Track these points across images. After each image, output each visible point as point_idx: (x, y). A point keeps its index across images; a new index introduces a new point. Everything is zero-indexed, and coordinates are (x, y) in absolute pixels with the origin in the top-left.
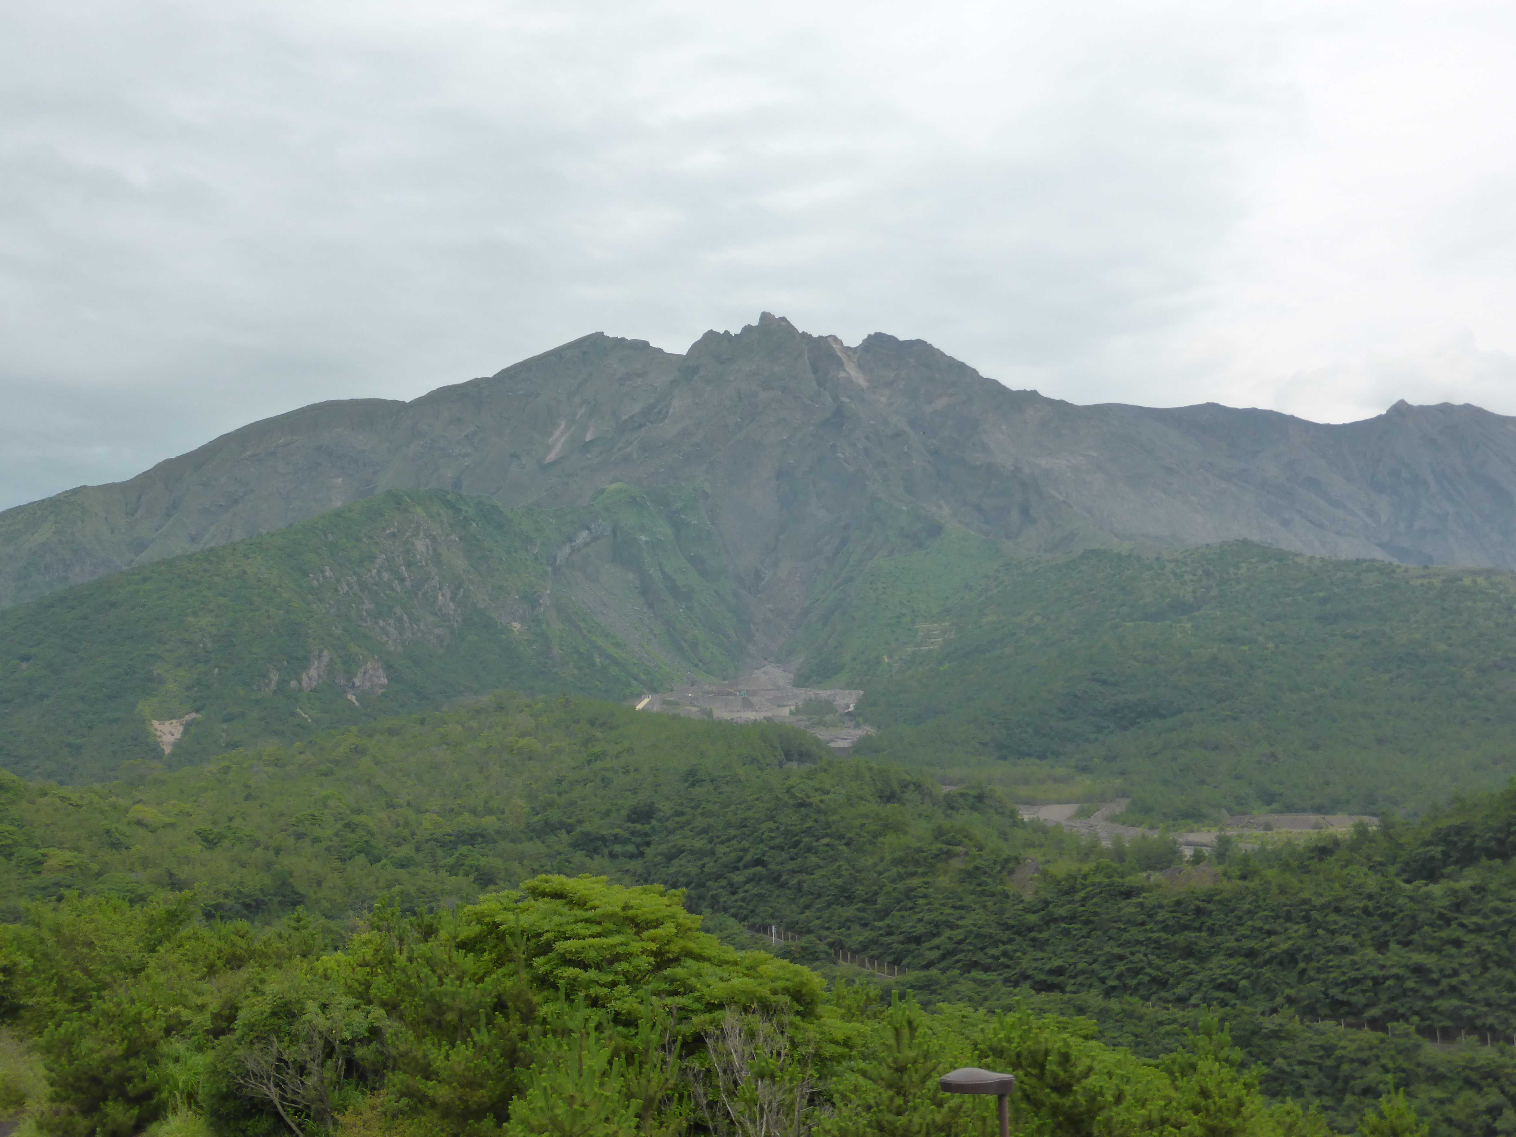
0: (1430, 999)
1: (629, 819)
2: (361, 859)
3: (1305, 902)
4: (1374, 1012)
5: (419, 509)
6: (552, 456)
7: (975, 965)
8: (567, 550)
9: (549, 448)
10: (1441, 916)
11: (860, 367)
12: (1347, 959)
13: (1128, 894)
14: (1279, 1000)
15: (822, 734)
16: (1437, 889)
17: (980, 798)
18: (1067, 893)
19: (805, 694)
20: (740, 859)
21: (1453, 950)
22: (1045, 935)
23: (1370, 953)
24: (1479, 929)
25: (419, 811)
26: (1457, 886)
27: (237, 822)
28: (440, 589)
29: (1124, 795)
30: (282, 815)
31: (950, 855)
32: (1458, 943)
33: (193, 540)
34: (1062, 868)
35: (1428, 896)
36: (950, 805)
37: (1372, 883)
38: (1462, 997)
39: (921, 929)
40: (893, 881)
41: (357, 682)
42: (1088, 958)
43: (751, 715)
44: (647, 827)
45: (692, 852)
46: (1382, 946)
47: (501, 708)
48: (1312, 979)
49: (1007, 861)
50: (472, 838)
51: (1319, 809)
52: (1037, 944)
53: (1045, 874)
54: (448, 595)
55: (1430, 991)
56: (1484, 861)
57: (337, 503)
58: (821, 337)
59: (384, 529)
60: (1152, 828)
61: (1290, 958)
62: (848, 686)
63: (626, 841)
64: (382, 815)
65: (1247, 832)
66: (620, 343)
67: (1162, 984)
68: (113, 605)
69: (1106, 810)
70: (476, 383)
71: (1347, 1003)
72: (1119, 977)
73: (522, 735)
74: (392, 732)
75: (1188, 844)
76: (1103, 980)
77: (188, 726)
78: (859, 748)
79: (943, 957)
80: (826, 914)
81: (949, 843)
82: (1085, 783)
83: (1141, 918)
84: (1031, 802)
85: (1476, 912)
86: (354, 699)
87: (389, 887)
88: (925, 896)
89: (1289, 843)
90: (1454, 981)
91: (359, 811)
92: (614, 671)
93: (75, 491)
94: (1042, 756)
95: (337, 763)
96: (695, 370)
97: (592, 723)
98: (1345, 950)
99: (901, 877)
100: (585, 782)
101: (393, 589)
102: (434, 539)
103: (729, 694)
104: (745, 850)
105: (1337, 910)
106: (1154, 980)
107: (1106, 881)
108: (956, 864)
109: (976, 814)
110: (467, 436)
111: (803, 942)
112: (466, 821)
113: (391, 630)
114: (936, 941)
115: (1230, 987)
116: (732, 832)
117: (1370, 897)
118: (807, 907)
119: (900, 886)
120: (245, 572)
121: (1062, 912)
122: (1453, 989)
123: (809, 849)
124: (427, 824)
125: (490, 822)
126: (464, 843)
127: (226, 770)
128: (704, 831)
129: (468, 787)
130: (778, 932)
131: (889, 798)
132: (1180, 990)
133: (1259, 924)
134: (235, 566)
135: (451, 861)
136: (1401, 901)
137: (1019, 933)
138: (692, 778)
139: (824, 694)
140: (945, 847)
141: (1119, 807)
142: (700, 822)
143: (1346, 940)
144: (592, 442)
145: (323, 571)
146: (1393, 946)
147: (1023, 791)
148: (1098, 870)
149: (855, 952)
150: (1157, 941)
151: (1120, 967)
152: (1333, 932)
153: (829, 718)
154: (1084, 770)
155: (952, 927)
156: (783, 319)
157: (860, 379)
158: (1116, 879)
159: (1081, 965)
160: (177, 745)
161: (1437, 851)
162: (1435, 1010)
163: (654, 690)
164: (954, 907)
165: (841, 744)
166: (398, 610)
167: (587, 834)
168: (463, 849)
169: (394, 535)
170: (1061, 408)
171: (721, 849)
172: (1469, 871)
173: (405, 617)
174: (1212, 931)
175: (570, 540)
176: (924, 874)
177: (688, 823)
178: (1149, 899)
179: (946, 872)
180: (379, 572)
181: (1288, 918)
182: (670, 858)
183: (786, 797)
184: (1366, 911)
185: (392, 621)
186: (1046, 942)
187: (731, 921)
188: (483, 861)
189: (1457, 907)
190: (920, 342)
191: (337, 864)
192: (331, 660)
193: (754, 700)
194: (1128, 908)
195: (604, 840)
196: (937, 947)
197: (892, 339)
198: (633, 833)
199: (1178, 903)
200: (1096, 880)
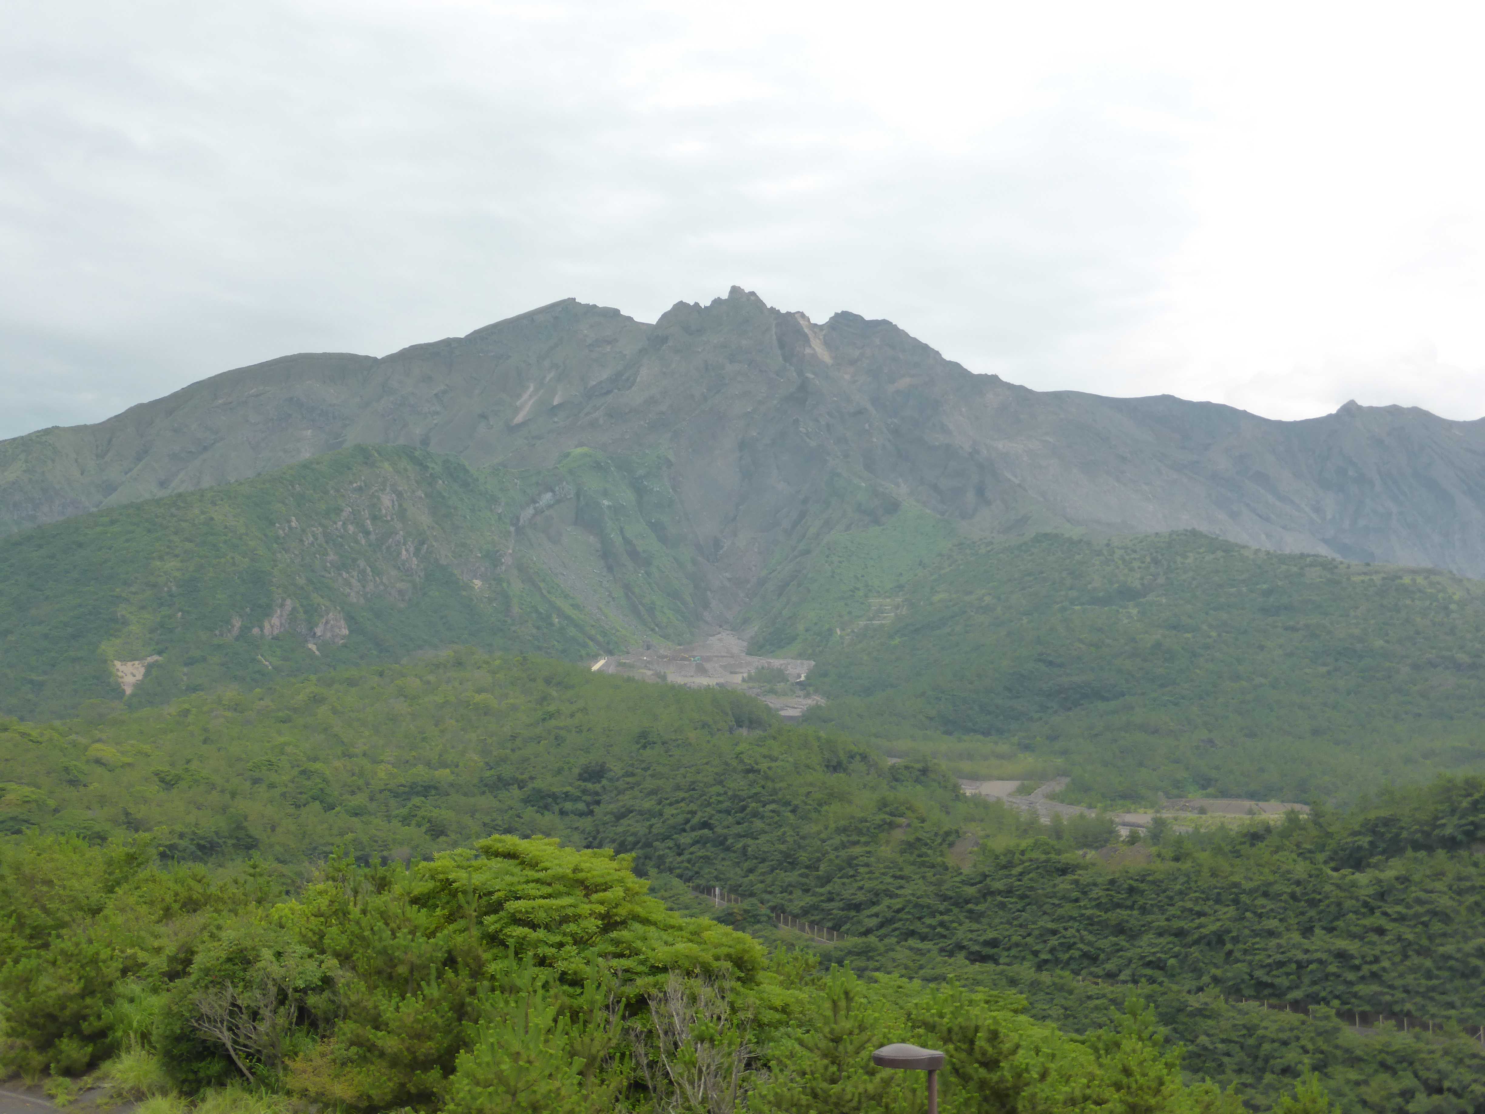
0: (1351, 983)
1: (581, 778)
2: (317, 805)
3: (1236, 885)
4: (1296, 994)
5: (386, 465)
6: (519, 419)
7: (912, 933)
8: (530, 511)
9: (517, 410)
10: (1366, 904)
11: (827, 344)
12: (1273, 942)
13: (1064, 871)
14: (1206, 979)
15: (773, 702)
16: (1362, 878)
17: (924, 771)
18: (1005, 867)
19: (758, 662)
20: (688, 821)
21: (1375, 938)
22: (981, 907)
23: (1296, 937)
24: (1401, 919)
25: (375, 761)
26: (1382, 876)
27: (194, 765)
28: (404, 544)
29: (1064, 773)
30: (239, 759)
31: (892, 825)
32: (1380, 931)
33: (162, 484)
34: (1001, 843)
35: (1354, 884)
36: (895, 776)
37: (1301, 869)
38: (1382, 983)
39: (861, 897)
40: (836, 849)
41: (319, 631)
42: (1023, 932)
43: (704, 681)
44: (597, 787)
45: (641, 813)
46: (1307, 931)
47: (459, 664)
48: (1237, 961)
49: (947, 834)
50: (427, 790)
51: (1252, 796)
52: (974, 916)
53: (984, 848)
54: (412, 549)
55: (1351, 976)
56: (1410, 853)
57: (306, 455)
58: (788, 313)
59: (351, 483)
60: (1090, 807)
61: (1219, 939)
62: (800, 656)
63: (577, 799)
64: (337, 764)
65: (1182, 815)
66: (592, 309)
67: (1094, 959)
68: (80, 545)
69: (1046, 788)
70: (449, 344)
71: (1272, 985)
72: (1052, 951)
73: (480, 691)
74: (352, 683)
75: (1124, 824)
76: (1036, 953)
77: (149, 668)
79: (881, 925)
80: (769, 879)
81: (892, 814)
82: (1028, 761)
83: (1075, 894)
84: (975, 777)
85: (1399, 902)
86: (314, 648)
87: (342, 834)
88: (867, 865)
89: (1222, 827)
90: (1375, 968)
91: (315, 759)
92: (572, 631)
93: (47, 432)
94: (986, 733)
95: (295, 710)
96: (664, 340)
97: (548, 681)
98: (1271, 933)
99: (844, 846)
100: (538, 739)
101: (357, 542)
102: (400, 495)
103: (684, 659)
104: (693, 813)
105: (1266, 895)
106: (1085, 955)
107: (1043, 857)
108: (898, 835)
109: (919, 787)
110: (436, 395)
111: (746, 904)
112: (420, 773)
113: (354, 581)
114: (875, 909)
115: (1159, 965)
116: (681, 794)
117: (1298, 883)
118: (751, 871)
119: (843, 853)
120: (212, 519)
121: (998, 885)
122: (1374, 975)
123: (755, 814)
124: (382, 775)
125: (444, 775)
126: (418, 794)
127: (186, 713)
128: (653, 792)
129: (424, 739)
130: (721, 894)
131: (836, 767)
132: (1109, 966)
133: (1189, 905)
134: (203, 513)
135: (404, 811)
136: (1328, 888)
137: (956, 904)
138: (644, 740)
139: (776, 663)
140: (888, 818)
141: (1058, 786)
142: (650, 784)
143: (1272, 924)
144: (560, 406)
145: (289, 522)
146: (1317, 931)
147: (966, 766)
148: (1036, 846)
149: (795, 917)
150: (1089, 918)
151: (1054, 941)
152: (1260, 916)
153: (780, 686)
154: (1027, 748)
155: (892, 896)
156: (753, 294)
157: (824, 355)
158: (1053, 856)
159: (1015, 939)
160: (138, 686)
161: (1364, 841)
162: (1355, 995)
163: (610, 653)
164: (895, 877)
165: (790, 712)
166: (362, 563)
167: (539, 791)
168: (416, 800)
169: (360, 489)
170: (1021, 394)
171: (669, 811)
172: (1394, 862)
173: (369, 569)
174: (1143, 910)
175: (534, 501)
176: (867, 844)
177: (638, 784)
178: (1084, 877)
179: (888, 842)
180: (344, 524)
181: (1218, 901)
182: (619, 817)
183: (734, 763)
184: (1293, 896)
185: (355, 574)
186: (982, 914)
187: (676, 882)
188: (435, 813)
189: (1382, 896)
190: (885, 322)
191: (292, 810)
192: (294, 609)
193: (708, 666)
194: (1063, 884)
195: (554, 797)
196: (876, 915)
197: (858, 318)
198: (584, 792)
199: (1112, 882)
200: (1034, 855)
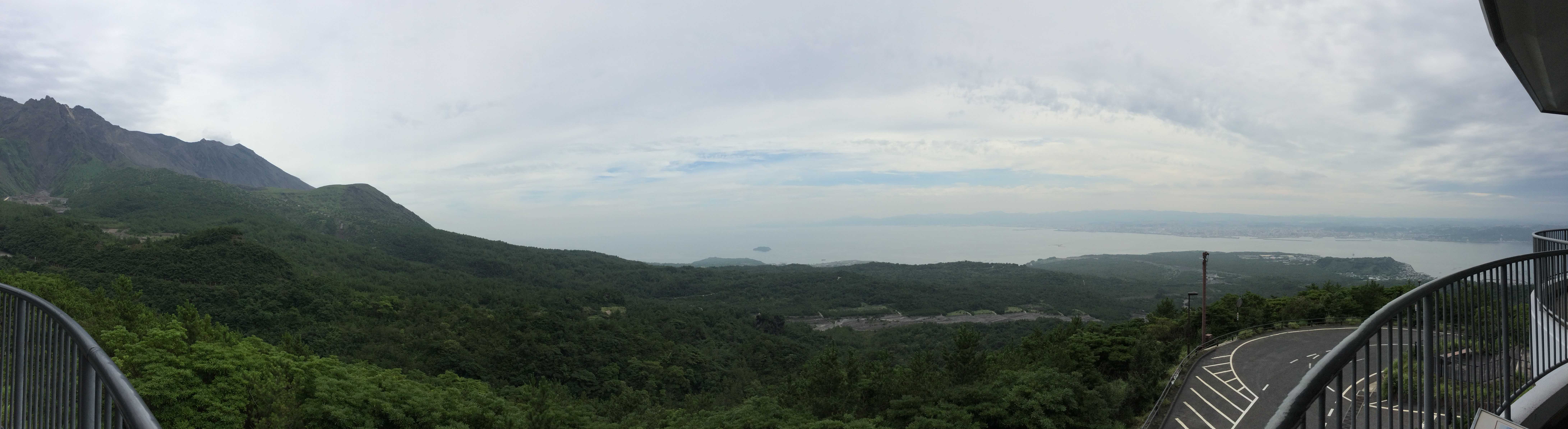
0: (183, 274)
3: (162, 253)
4: (172, 277)
7: (85, 266)
10: (188, 257)
11: (73, 114)
12: (168, 266)
13: (124, 250)
14: (152, 274)
15: (56, 209)
16: (188, 251)
17: (93, 226)
18: (108, 250)
19: (53, 198)
20: (28, 240)
22: (102, 259)
23: (173, 264)
24: (196, 260)
26: (193, 250)
31: (82, 240)
32: (191, 263)
34: (110, 243)
35: (186, 252)
36: (84, 227)
37: (176, 248)
38: (190, 273)
39: (73, 258)
40: (67, 246)
43: (39, 203)
45: (15, 238)
46: (175, 262)
48: (160, 270)
49: (97, 242)
51: (167, 232)
52: (100, 262)
53: (106, 246)
55: (184, 272)
56: (199, 245)
58: (63, 105)
61: (156, 265)
62: (64, 197)
65: (154, 236)
66: (5, 98)
69: (125, 230)
71: (167, 275)
75: (142, 239)
78: (67, 213)
79: (77, 265)
80: (49, 254)
81: (81, 237)
82: (120, 224)
83: (124, 256)
84: (106, 228)
85: (195, 256)
88: (75, 250)
89: (161, 239)
90: (189, 270)
94: (110, 217)
96: (26, 109)
98: (168, 263)
99: (69, 245)
103: (32, 198)
104: (29, 238)
105: (167, 254)
107: (118, 247)
108: (83, 242)
109: (91, 230)
111: (42, 261)
114: (76, 261)
116: (27, 232)
117: (174, 252)
118: (45, 252)
119: (69, 247)
121: (107, 253)
122: (188, 272)
123: (46, 238)
128: (16, 233)
130: (37, 259)
131: (70, 225)
133: (151, 257)
136: (181, 253)
137: (96, 259)
138: (17, 219)
139: (58, 199)
140: (80, 238)
141: (127, 230)
142: (18, 230)
143: (168, 261)
146: (178, 263)
147: (104, 225)
148: (118, 244)
149: (56, 263)
150: (127, 261)
152: (166, 259)
153: (59, 205)
154: (120, 221)
155: (80, 257)
156: (53, 98)
157: (72, 117)
158: (120, 247)
161: (190, 243)
162: (185, 277)
163: (10, 196)
164: (81, 252)
165: (61, 212)
172: (196, 247)
174: (140, 258)
176: (75, 245)
177: (15, 230)
178: (128, 251)
179: (80, 245)
181: (158, 256)
183: (42, 225)
184: (173, 255)
187: (24, 256)
189: (192, 255)
190: (89, 109)
193: (39, 199)
194: (122, 253)
196: (76, 262)
197: (82, 107)
199: (135, 252)
